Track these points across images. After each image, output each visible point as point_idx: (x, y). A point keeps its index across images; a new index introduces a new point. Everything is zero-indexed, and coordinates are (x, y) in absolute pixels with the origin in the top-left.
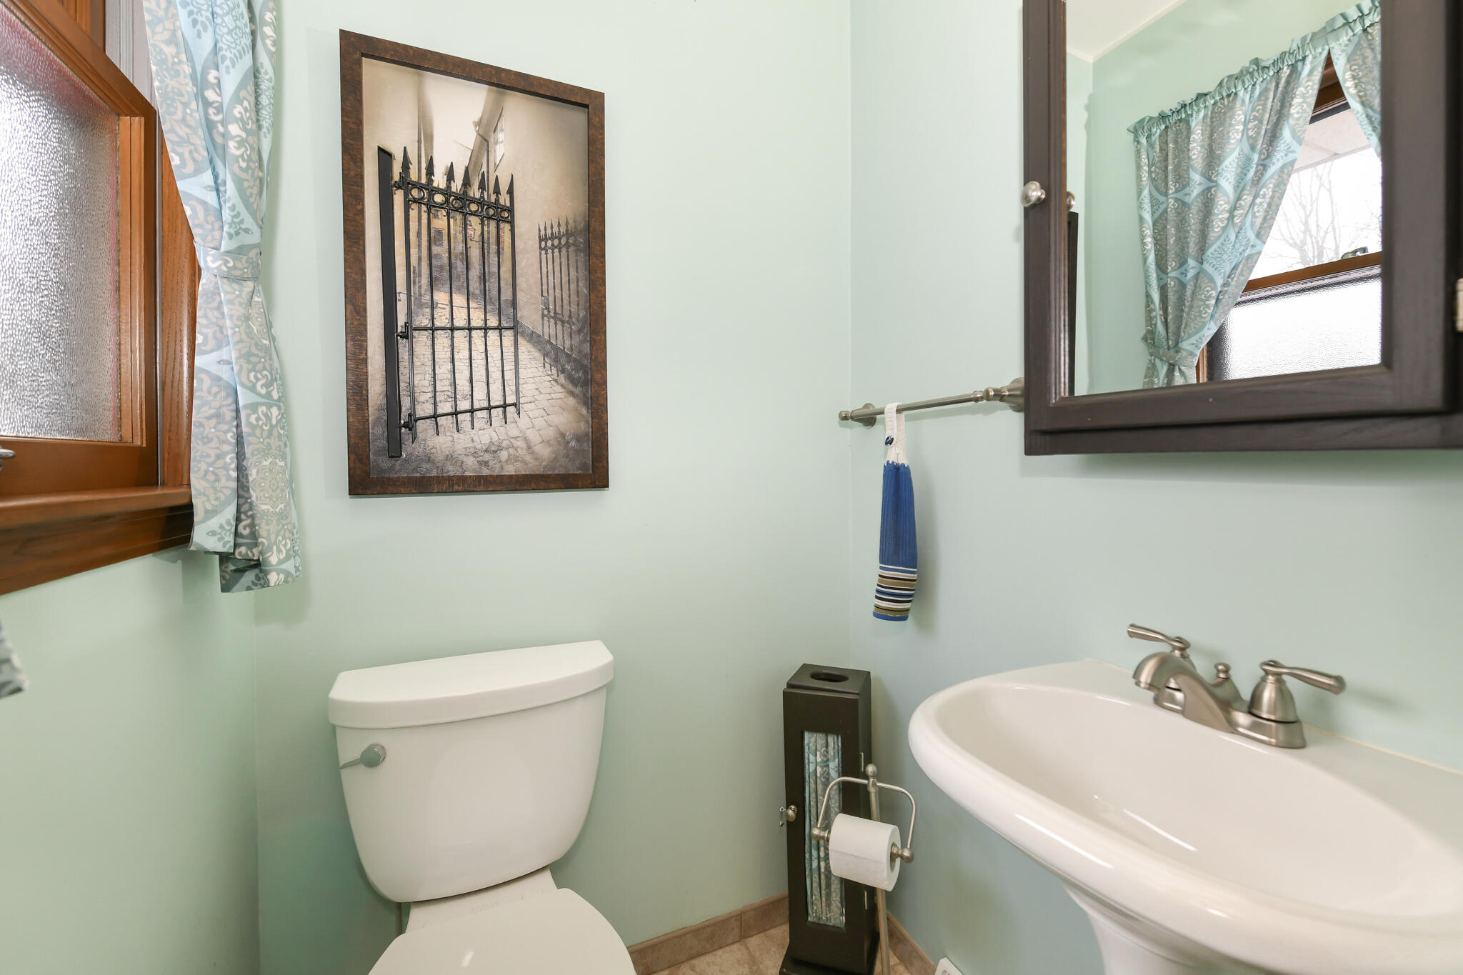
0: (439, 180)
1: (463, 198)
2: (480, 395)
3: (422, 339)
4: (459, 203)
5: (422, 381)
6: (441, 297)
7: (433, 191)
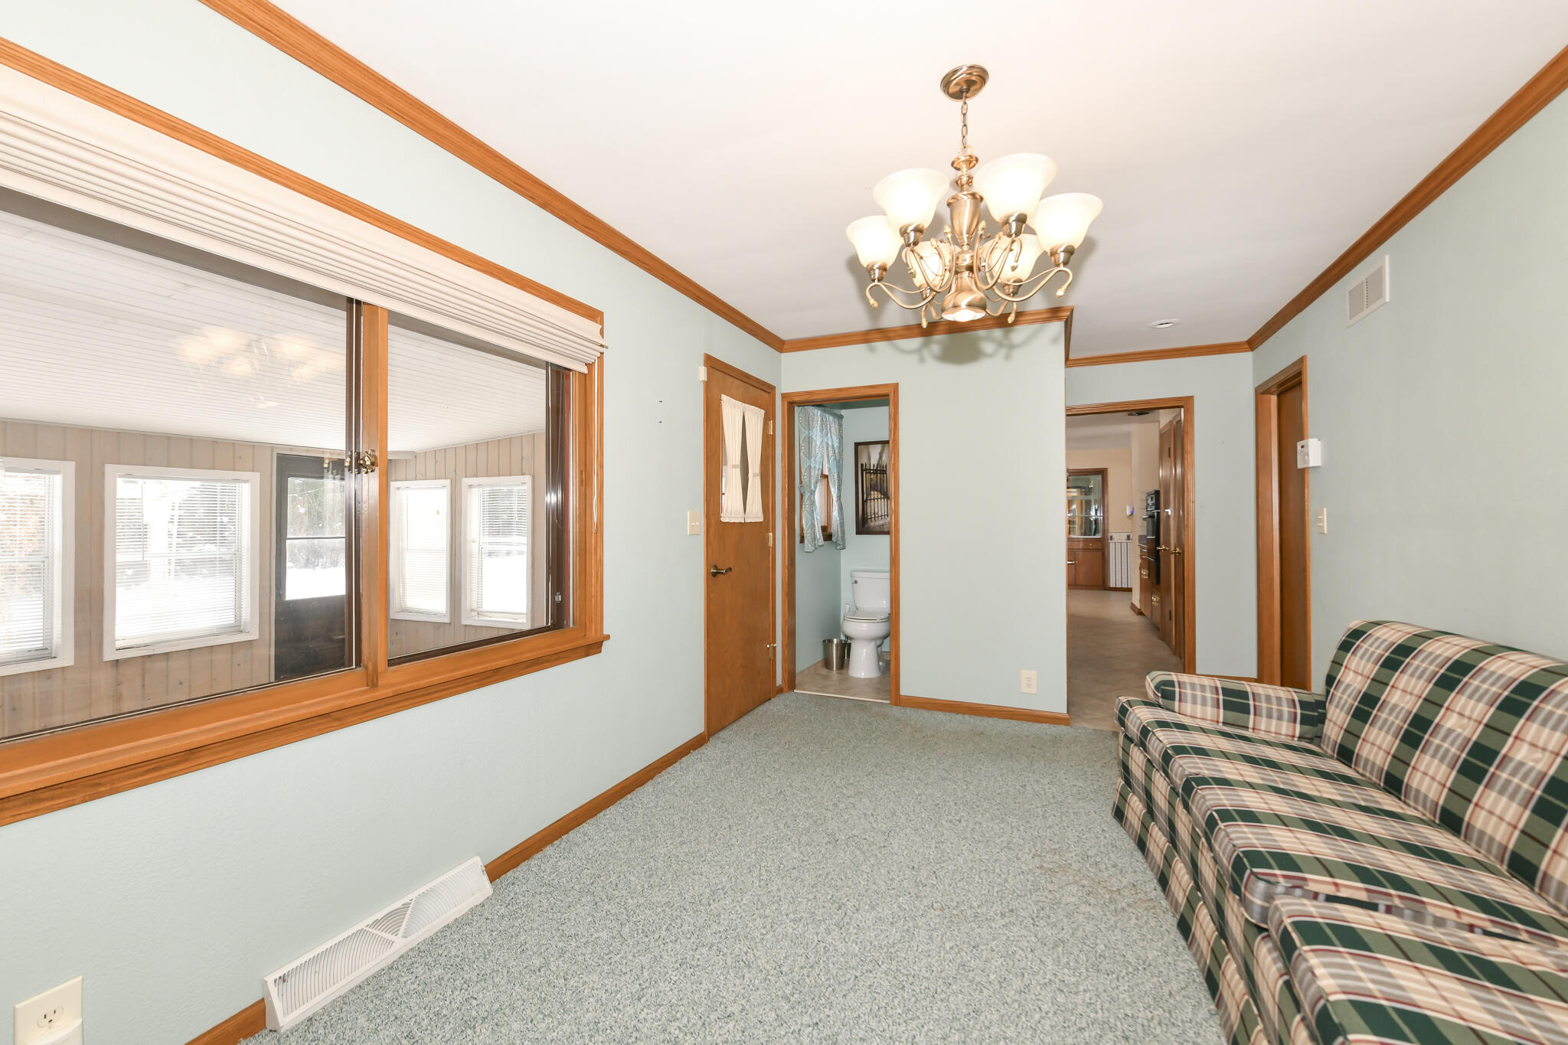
0: (872, 468)
1: (876, 470)
2: (880, 513)
3: (869, 501)
4: (876, 472)
5: (869, 511)
6: (872, 492)
7: (871, 470)
